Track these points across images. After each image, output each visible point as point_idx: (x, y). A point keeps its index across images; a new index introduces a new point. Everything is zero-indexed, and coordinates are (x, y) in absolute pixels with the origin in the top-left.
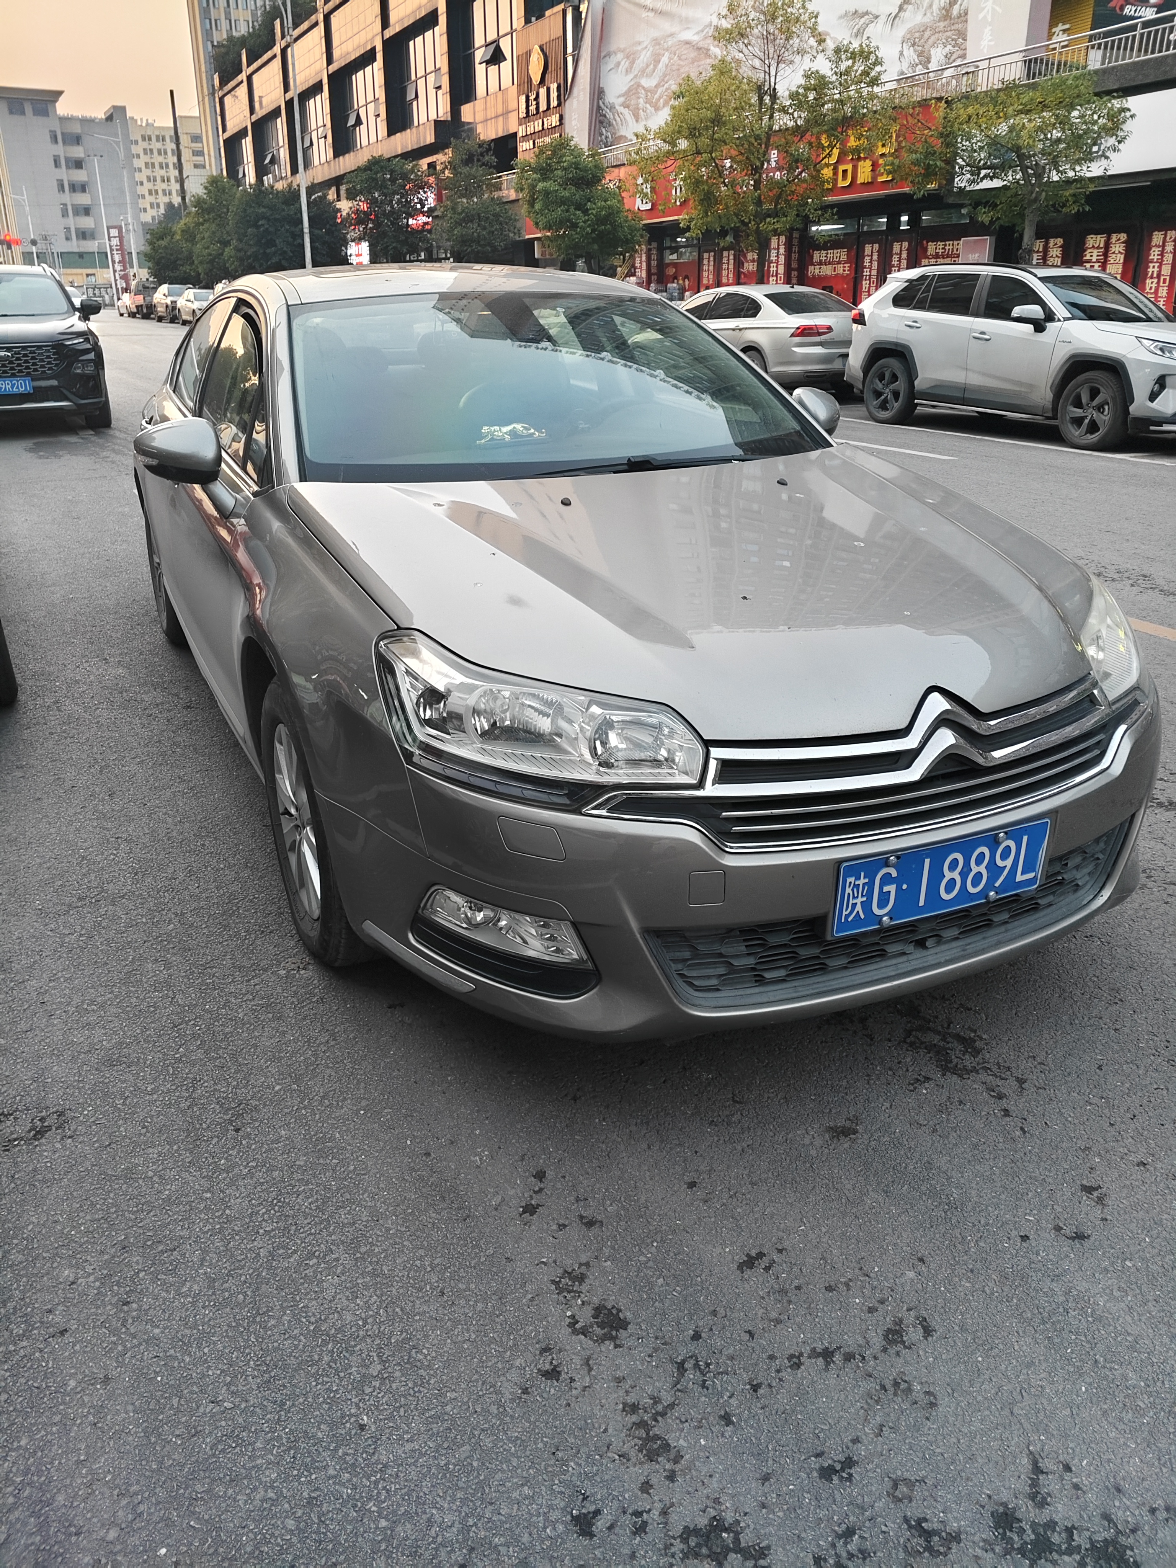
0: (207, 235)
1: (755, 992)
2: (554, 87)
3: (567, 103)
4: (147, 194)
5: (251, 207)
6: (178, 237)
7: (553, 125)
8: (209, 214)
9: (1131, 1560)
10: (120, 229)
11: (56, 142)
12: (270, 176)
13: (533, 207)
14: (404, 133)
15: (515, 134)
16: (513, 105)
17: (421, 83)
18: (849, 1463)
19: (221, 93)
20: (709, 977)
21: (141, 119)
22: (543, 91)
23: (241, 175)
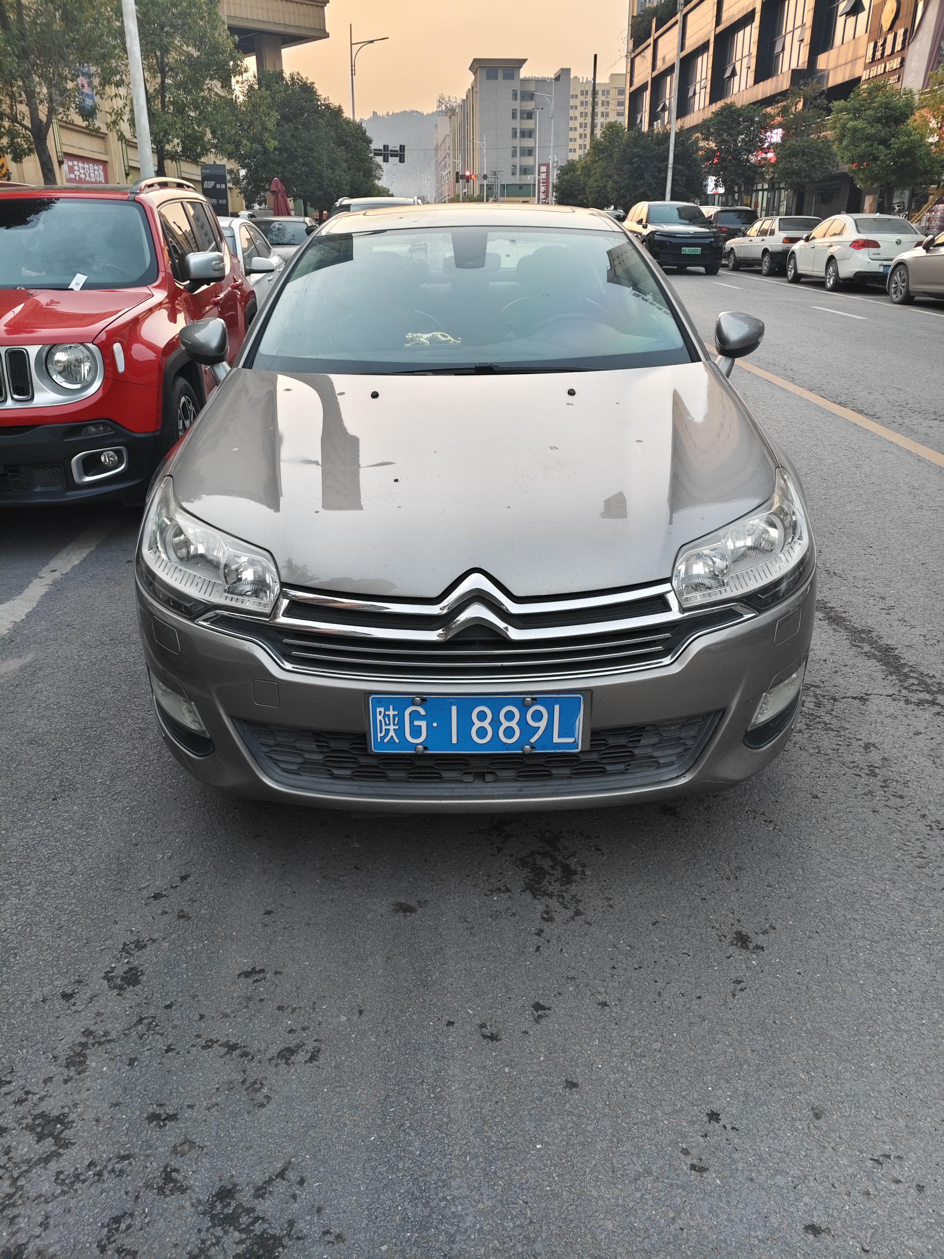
0: (598, 170)
1: (326, 783)
2: (901, 32)
3: (911, 46)
4: (578, 138)
5: (630, 147)
6: (579, 172)
7: (894, 68)
8: (603, 153)
9: (277, 1254)
10: (548, 165)
11: (516, 99)
12: (659, 121)
13: (841, 143)
14: (765, 82)
15: (860, 78)
16: (862, 52)
17: (789, 38)
18: (173, 1117)
19: (633, 55)
20: (292, 763)
21: (583, 78)
22: (890, 37)
23: (638, 121)
